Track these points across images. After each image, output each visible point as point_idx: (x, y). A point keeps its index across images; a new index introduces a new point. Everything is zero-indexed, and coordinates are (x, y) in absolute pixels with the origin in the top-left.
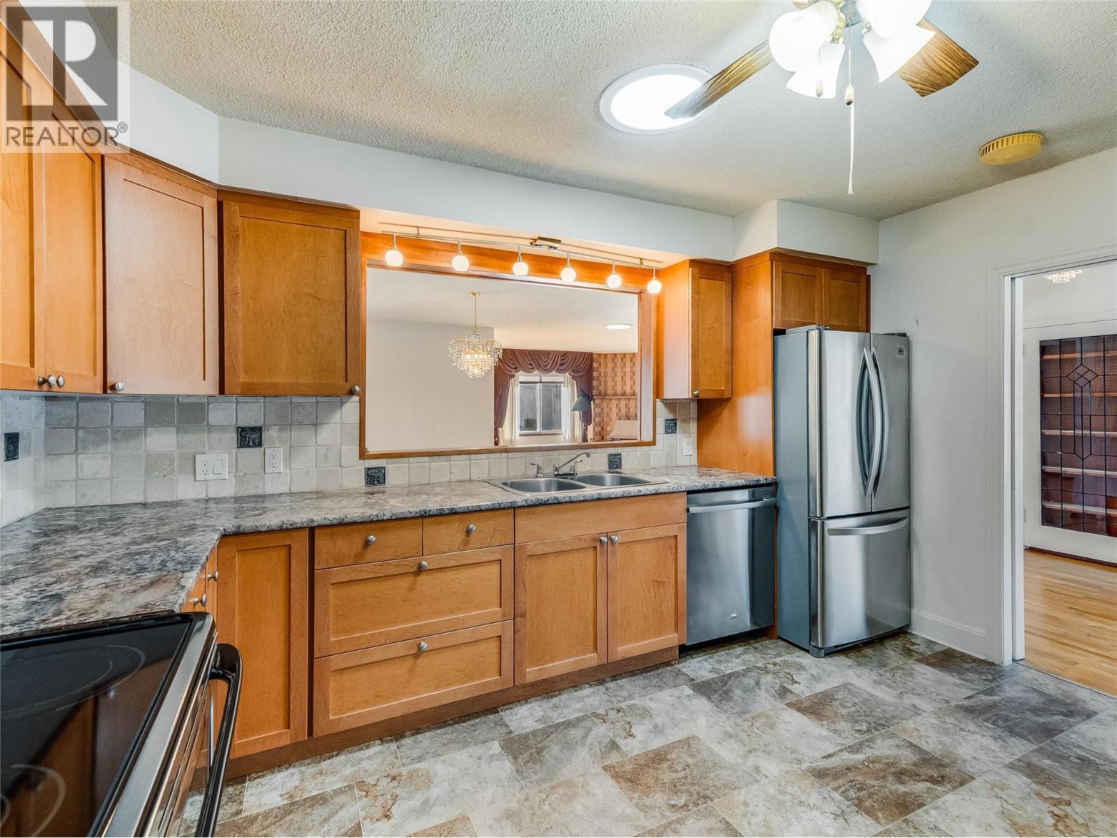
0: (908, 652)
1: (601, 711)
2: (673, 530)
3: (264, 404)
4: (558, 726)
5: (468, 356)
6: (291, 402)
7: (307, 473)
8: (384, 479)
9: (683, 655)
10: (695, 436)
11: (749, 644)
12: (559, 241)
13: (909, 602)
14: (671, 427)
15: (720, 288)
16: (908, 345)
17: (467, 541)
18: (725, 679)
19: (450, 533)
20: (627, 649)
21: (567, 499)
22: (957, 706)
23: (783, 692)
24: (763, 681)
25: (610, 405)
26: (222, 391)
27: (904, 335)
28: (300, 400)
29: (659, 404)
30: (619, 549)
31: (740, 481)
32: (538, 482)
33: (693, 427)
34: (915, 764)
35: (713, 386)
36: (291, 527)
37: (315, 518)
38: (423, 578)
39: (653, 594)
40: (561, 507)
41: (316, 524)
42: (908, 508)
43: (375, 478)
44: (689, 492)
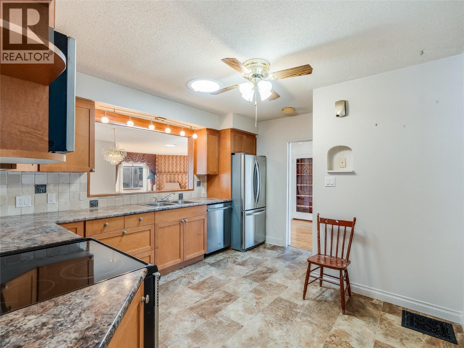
0: (265, 248)
1: (183, 275)
2: (203, 217)
3: (47, 175)
4: (171, 281)
5: (111, 155)
6: (59, 175)
7: (66, 203)
8: (98, 205)
9: (205, 257)
10: (206, 187)
11: (224, 252)
12: (165, 119)
13: (265, 234)
14: (199, 184)
15: (215, 138)
16: (266, 159)
17: (139, 223)
18: (218, 262)
19: (133, 221)
20: (189, 256)
21: (172, 208)
22: (276, 257)
23: (235, 262)
24: (229, 260)
25: (163, 177)
26: (39, 170)
27: (265, 156)
28: (63, 174)
29: (195, 176)
30: (187, 224)
31: (222, 201)
32: (157, 204)
33: (206, 184)
34: (266, 271)
35: (213, 171)
36: (78, 221)
37: (87, 217)
38: (124, 237)
39: (197, 238)
40: (170, 210)
41: (87, 219)
42: (265, 207)
43: (94, 204)
44: (208, 205)
